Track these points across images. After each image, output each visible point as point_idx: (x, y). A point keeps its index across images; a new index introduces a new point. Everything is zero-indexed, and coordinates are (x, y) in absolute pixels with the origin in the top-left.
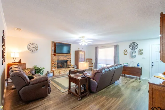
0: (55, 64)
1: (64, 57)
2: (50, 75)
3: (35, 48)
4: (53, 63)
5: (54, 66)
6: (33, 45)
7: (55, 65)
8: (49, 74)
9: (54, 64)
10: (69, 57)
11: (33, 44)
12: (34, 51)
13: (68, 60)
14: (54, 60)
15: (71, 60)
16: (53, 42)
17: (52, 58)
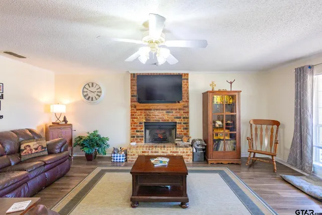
0: (139, 130)
1: (165, 112)
2: (118, 158)
3: (96, 93)
4: (135, 129)
5: (138, 137)
6: (92, 86)
7: (139, 134)
8: (116, 155)
9: (137, 131)
10: (182, 112)
11: (93, 84)
12: (94, 99)
13: (178, 121)
14: (135, 119)
15: (187, 123)
16: (134, 74)
17: (133, 116)
